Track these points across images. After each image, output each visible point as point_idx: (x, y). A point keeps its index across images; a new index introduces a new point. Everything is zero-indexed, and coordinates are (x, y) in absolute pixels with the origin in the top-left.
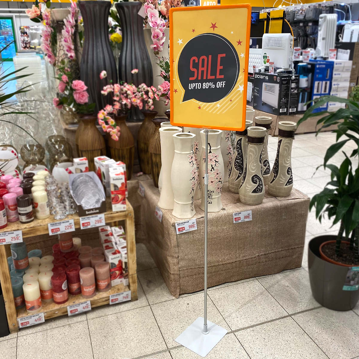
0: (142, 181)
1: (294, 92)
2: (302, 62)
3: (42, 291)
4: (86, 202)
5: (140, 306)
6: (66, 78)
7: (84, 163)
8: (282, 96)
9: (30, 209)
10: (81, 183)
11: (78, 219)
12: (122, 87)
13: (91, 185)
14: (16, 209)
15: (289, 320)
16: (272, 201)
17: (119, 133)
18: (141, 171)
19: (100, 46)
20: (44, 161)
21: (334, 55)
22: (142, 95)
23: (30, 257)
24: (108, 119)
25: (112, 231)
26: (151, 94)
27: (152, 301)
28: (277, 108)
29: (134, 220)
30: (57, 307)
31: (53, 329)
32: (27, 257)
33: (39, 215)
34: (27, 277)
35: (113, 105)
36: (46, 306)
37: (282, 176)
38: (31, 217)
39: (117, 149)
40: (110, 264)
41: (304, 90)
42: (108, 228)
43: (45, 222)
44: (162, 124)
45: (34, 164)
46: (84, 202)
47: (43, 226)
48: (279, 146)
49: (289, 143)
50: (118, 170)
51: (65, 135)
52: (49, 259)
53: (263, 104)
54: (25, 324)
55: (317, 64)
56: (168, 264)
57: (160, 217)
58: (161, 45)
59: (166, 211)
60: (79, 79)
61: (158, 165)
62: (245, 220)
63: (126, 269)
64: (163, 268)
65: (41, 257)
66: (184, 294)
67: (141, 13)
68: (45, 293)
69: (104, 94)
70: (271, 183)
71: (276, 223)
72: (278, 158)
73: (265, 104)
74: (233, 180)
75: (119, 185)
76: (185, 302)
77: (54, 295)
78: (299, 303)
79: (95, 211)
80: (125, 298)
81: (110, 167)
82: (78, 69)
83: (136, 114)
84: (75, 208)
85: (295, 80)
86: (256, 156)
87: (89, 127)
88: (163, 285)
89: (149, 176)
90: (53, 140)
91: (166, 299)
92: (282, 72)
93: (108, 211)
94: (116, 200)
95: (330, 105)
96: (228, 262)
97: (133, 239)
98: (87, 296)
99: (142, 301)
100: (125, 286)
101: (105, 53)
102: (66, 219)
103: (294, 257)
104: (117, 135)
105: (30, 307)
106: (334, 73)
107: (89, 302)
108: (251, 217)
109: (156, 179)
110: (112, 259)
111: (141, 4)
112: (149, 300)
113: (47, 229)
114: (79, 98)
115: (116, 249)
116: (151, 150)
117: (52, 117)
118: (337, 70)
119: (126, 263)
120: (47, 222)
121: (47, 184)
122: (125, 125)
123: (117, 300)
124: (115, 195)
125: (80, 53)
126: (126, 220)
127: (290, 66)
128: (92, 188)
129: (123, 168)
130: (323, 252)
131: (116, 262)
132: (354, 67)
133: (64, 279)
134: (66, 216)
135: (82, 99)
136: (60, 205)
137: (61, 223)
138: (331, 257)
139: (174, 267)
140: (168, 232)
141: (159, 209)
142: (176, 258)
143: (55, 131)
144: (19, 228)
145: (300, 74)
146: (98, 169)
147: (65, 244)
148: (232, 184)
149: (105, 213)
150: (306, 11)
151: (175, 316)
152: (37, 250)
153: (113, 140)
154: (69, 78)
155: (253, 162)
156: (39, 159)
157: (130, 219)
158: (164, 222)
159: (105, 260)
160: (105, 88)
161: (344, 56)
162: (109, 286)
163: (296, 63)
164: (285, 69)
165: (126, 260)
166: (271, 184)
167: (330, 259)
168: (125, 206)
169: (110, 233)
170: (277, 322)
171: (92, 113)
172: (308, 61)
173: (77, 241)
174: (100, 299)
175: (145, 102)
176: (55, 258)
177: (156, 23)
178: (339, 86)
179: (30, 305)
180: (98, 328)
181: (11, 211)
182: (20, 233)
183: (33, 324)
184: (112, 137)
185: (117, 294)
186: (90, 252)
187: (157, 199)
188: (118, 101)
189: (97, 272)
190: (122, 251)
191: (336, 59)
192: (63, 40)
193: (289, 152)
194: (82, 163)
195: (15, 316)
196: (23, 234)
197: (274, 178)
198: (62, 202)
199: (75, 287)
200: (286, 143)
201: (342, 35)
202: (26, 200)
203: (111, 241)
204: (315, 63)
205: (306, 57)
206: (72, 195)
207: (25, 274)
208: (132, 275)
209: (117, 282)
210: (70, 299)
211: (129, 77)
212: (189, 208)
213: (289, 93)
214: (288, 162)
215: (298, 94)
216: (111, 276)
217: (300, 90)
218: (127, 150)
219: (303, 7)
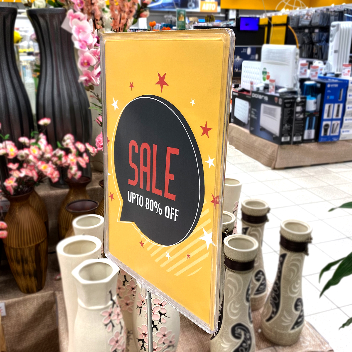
1: (299, 117)
2: (309, 79)
8: (284, 122)
21: (349, 71)
28: (278, 135)
37: (285, 313)
41: (312, 114)
48: (281, 263)
49: (297, 260)
53: (260, 130)
55: (328, 83)
72: (280, 282)
73: (263, 129)
85: (301, 102)
86: (239, 291)
95: (343, 132)
106: (349, 93)
111: (65, 13)
127: (295, 85)
145: (307, 94)
150: (312, 16)
155: (234, 302)
163: (302, 81)
164: (288, 89)
172: (316, 78)
191: (351, 76)
193: (299, 274)
200: (293, 260)
204: (326, 81)
205: (314, 73)
214: (296, 291)
215: (304, 120)
217: (307, 114)
218: (30, 249)
219: (308, 11)
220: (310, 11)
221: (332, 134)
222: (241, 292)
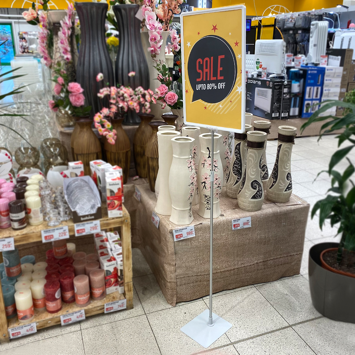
0: (138, 185)
1: (286, 97)
2: (294, 67)
3: (34, 300)
4: (81, 208)
5: (136, 315)
6: (62, 80)
7: (79, 167)
8: (274, 101)
9: (22, 215)
10: (76, 187)
11: (72, 226)
12: (119, 90)
13: (87, 190)
14: (8, 215)
15: (289, 331)
16: (271, 207)
17: (115, 137)
18: (137, 175)
19: (97, 49)
20: (39, 164)
21: (325, 61)
22: (139, 98)
23: (22, 264)
24: (104, 122)
25: (107, 236)
26: (148, 97)
27: (148, 310)
28: (269, 112)
29: (130, 226)
30: (50, 316)
31: (45, 340)
32: (19, 264)
33: (33, 221)
34: (19, 285)
35: (109, 108)
36: (39, 315)
38: (23, 224)
39: (113, 153)
40: (105, 271)
41: (296, 95)
42: (104, 234)
43: (38, 229)
44: (159, 127)
45: (29, 168)
46: (79, 209)
47: (37, 233)
48: (279, 151)
49: (288, 148)
50: (115, 175)
51: (61, 137)
52: (42, 265)
53: (255, 109)
54: (16, 334)
56: (165, 272)
57: (157, 223)
58: (158, 48)
59: (163, 217)
60: (75, 81)
61: (155, 169)
62: (244, 226)
63: (121, 277)
64: (159, 275)
65: (34, 263)
66: (180, 302)
67: (139, 16)
68: (38, 301)
69: (101, 97)
70: (270, 188)
71: (276, 229)
72: (278, 163)
73: (257, 108)
74: (231, 185)
75: (116, 191)
76: (182, 311)
77: (47, 304)
78: (299, 313)
79: (90, 218)
80: (121, 307)
81: (106, 172)
82: (75, 71)
83: (133, 118)
84: (69, 214)
85: (287, 85)
86: (255, 161)
87: (85, 130)
88: (159, 293)
89: (145, 180)
90: (48, 143)
91: (163, 307)
92: (274, 77)
93: (104, 217)
94: (112, 206)
96: (226, 269)
97: (129, 247)
98: (81, 305)
99: (137, 310)
100: (120, 294)
101: (101, 55)
102: (61, 226)
103: (293, 264)
104: (113, 138)
105: (22, 317)
106: (325, 78)
107: (83, 311)
108: (250, 223)
109: (152, 183)
110: (107, 266)
111: (138, 7)
112: (145, 309)
113: (40, 236)
114: (75, 100)
115: (111, 256)
116: (148, 154)
117: (47, 120)
118: (328, 76)
119: (121, 271)
120: (41, 229)
121: (41, 189)
122: (122, 128)
123: (112, 308)
124: (111, 201)
125: (77, 55)
126: (122, 226)
127: (282, 71)
128: (87, 194)
129: (120, 172)
130: (324, 260)
131: (112, 269)
132: (345, 73)
133: (58, 287)
134: (60, 222)
135: (78, 102)
136: (53, 211)
137: (54, 230)
138: (333, 266)
139: (171, 274)
140: (165, 239)
141: (156, 215)
142: (173, 265)
143: (50, 134)
144: (11, 235)
145: (292, 79)
146: (93, 173)
147: (59, 251)
148: (231, 189)
149: (101, 219)
150: (295, 19)
151: (172, 326)
152: (30, 256)
153: (109, 144)
154: (65, 80)
156: (34, 162)
157: (126, 226)
158: (161, 228)
159: (100, 268)
160: (101, 91)
161: (335, 62)
162: (104, 294)
163: (288, 68)
164: (277, 74)
165: (122, 268)
166: (270, 190)
167: (332, 268)
168: (121, 212)
169: (105, 238)
170: (278, 333)
171: (88, 115)
172: (300, 67)
173: (71, 247)
174: (95, 308)
175: (141, 105)
176: (48, 265)
177: (154, 26)
178: (330, 92)
179: (22, 314)
180: (92, 339)
181: (2, 217)
182: (12, 240)
183: (24, 335)
184: (108, 141)
185: (112, 302)
186: (84, 259)
187: (154, 204)
188: (115, 104)
189: (92, 280)
190: (118, 258)
191: (327, 65)
192: (59, 42)
193: (289, 157)
194: (77, 167)
195: (6, 326)
196: (15, 241)
197: (274, 184)
198: (56, 207)
199: (69, 295)
200: (286, 148)
201: (332, 42)
202: (18, 206)
203: (105, 248)
204: (307, 69)
205: (298, 63)
206: (67, 200)
207: (17, 281)
208: (128, 283)
209: (112, 290)
210: (64, 308)
211: (125, 79)
212: (187, 215)
213: (281, 98)
214: (288, 168)
215: (290, 99)
216: (106, 284)
217: (292, 95)
218: (123, 153)
219: (292, 14)
220: (294, 15)
221: (312, 112)
222: (256, 161)
